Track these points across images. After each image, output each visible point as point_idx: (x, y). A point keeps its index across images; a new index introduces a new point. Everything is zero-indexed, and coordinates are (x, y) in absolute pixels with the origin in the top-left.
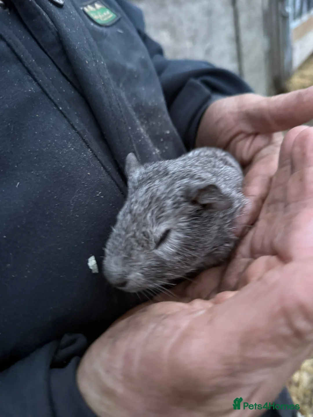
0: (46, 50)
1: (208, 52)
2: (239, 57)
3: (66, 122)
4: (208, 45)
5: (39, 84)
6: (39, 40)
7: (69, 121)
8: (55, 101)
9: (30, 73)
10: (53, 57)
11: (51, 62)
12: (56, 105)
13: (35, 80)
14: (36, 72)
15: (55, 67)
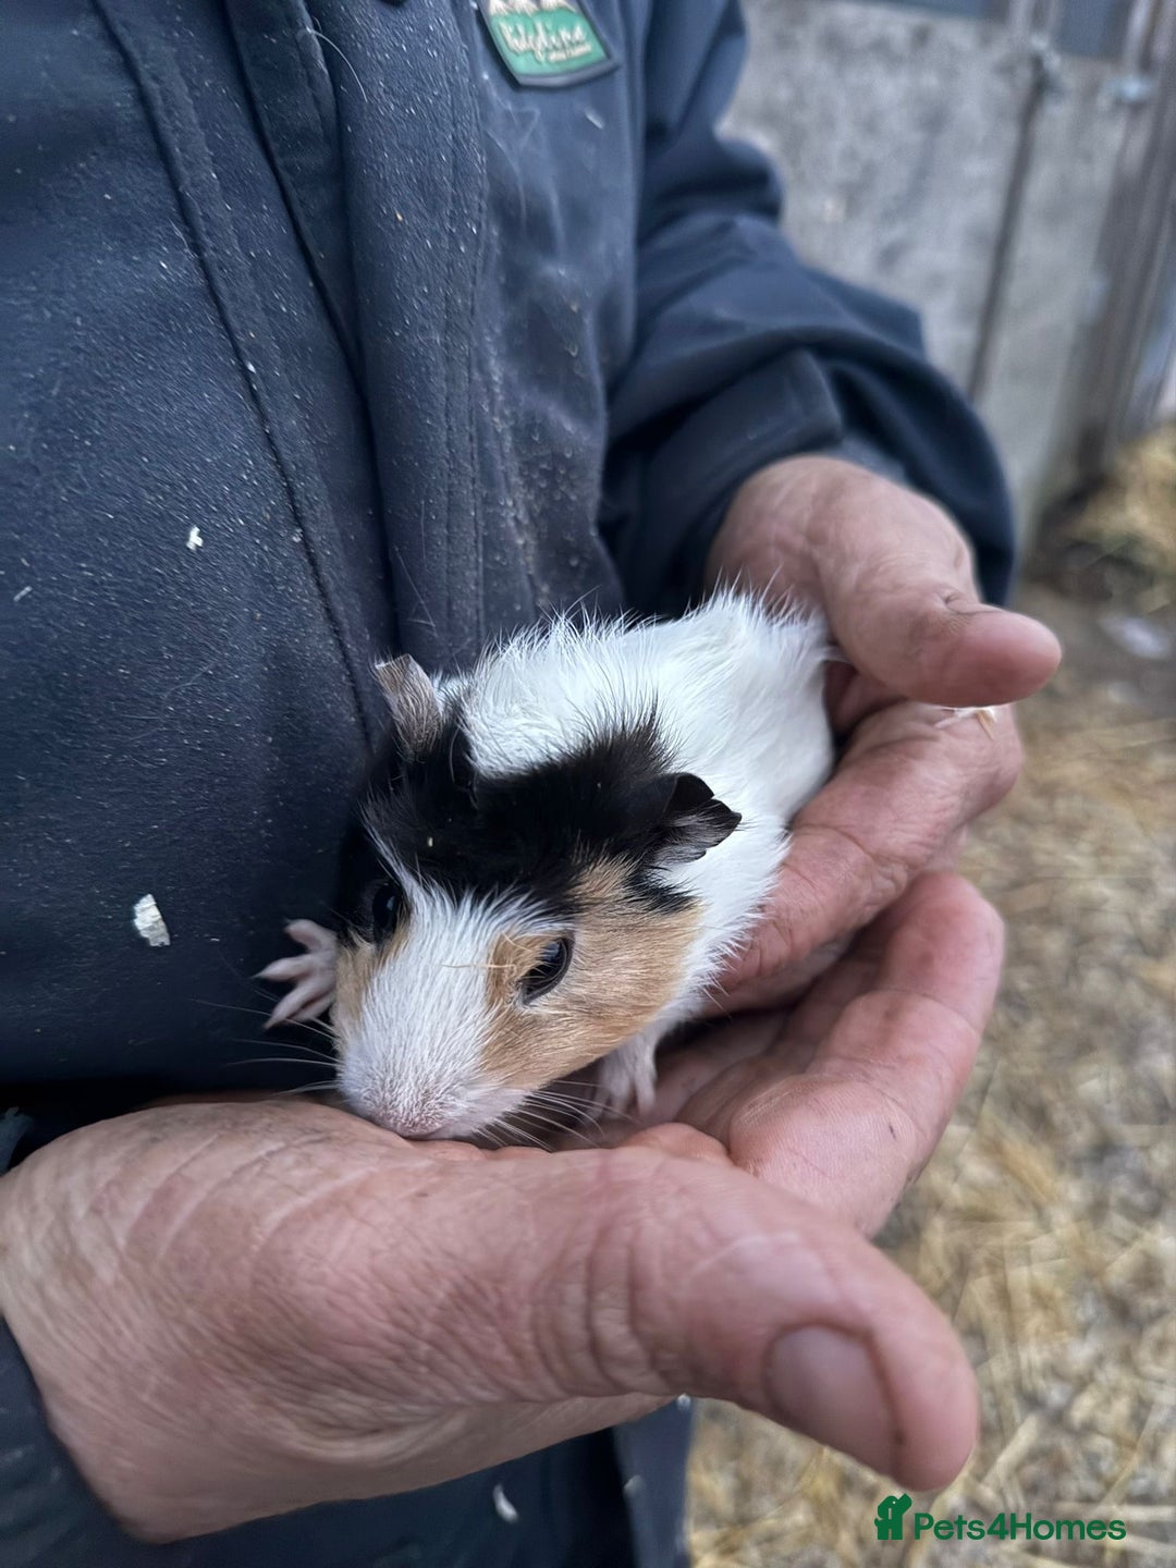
0: (274, 146)
1: (889, 257)
2: (989, 312)
3: (253, 418)
4: (896, 233)
5: (203, 264)
6: (263, 108)
7: (263, 418)
8: (241, 338)
9: (185, 215)
10: (287, 179)
11: (275, 195)
12: (237, 352)
13: (197, 248)
14: (206, 217)
15: (284, 214)
